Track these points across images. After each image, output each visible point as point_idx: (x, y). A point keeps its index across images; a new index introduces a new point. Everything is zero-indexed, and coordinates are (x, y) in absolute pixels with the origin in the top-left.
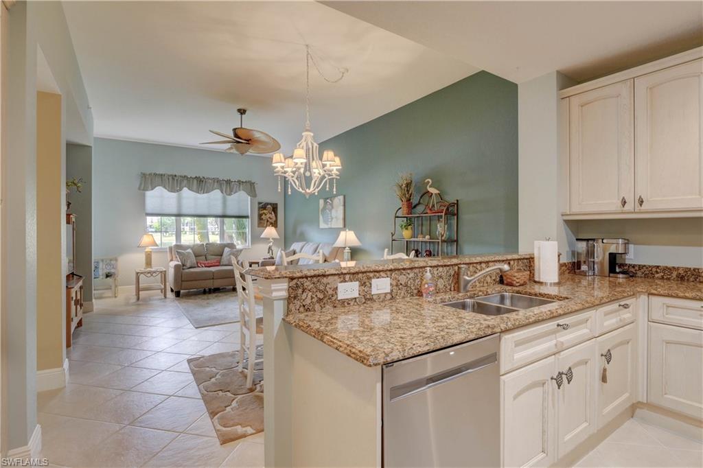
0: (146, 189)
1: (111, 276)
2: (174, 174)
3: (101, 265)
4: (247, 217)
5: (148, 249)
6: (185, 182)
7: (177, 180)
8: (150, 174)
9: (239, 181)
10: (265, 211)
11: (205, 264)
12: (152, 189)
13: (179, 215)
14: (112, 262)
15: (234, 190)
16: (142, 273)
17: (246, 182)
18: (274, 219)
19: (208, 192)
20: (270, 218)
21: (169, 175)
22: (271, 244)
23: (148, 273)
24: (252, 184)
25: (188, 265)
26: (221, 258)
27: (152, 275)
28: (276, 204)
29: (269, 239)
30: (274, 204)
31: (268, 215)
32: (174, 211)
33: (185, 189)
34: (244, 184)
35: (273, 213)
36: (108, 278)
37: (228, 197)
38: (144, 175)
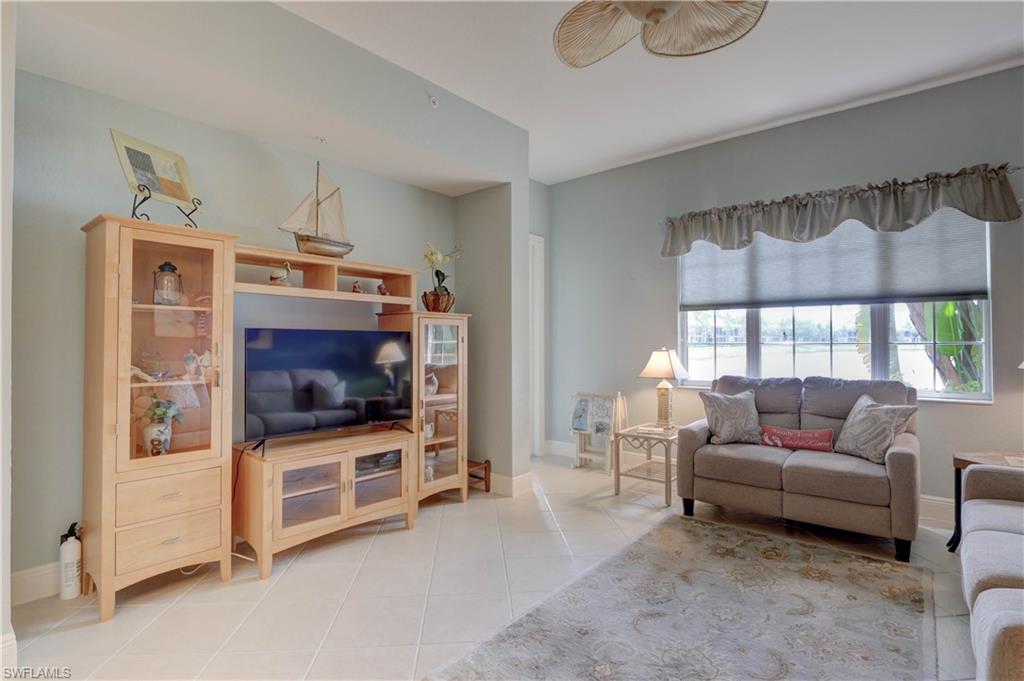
0: (676, 252)
1: (601, 430)
2: (732, 204)
3: (591, 406)
4: (982, 294)
5: (662, 384)
6: (757, 218)
8: (682, 217)
9: (932, 178)
11: (781, 438)
12: (688, 250)
13: (753, 303)
15: (916, 215)
16: (623, 437)
17: (962, 173)
19: (824, 232)
21: (720, 211)
23: (637, 438)
25: (728, 434)
26: (839, 430)
34: (956, 183)
37: (900, 237)
38: (671, 222)
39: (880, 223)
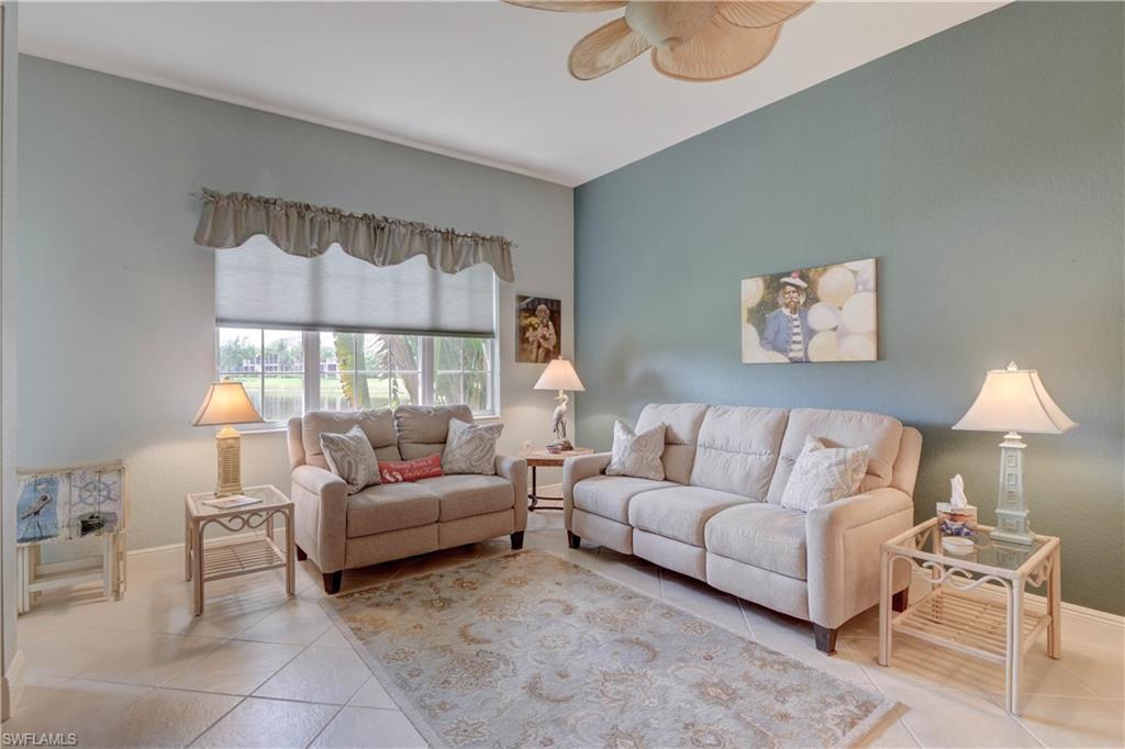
0: (216, 242)
1: (100, 525)
2: (304, 201)
3: (63, 489)
4: (488, 334)
5: (227, 432)
6: (335, 227)
7: (312, 220)
8: (232, 197)
9: (474, 237)
10: (533, 320)
11: (401, 471)
12: (238, 245)
13: (313, 326)
14: (108, 479)
15: (460, 263)
16: (212, 519)
17: (491, 239)
18: (553, 338)
19: (394, 262)
20: (544, 337)
21: (289, 206)
22: (563, 407)
23: (236, 516)
24: (504, 245)
25: (361, 480)
27: (246, 523)
28: (559, 302)
29: (556, 392)
30: (552, 301)
31: (541, 331)
32: (302, 312)
33: (335, 249)
34: (487, 244)
35: (550, 323)
36: (91, 536)
37: (446, 278)
38: (211, 199)
39: (442, 264)
